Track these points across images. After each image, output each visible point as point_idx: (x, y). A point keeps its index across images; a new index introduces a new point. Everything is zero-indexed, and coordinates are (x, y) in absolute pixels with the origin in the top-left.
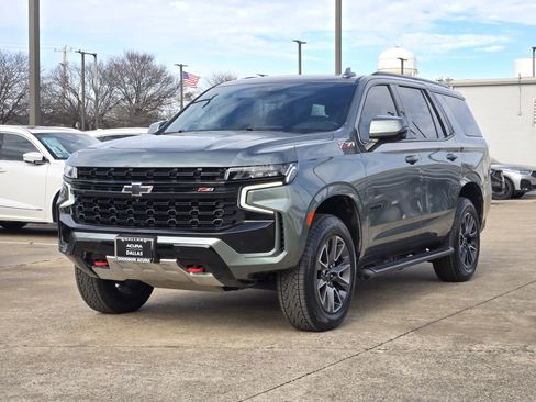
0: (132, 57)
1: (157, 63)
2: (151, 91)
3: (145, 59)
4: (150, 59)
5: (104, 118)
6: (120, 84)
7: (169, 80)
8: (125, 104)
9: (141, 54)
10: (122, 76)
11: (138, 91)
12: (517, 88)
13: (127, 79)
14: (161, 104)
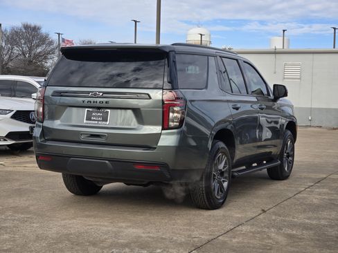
0: (26, 27)
1: (43, 31)
2: (39, 50)
3: (35, 29)
4: (39, 29)
5: (7, 66)
6: (18, 45)
7: (51, 43)
8: (22, 57)
9: (33, 25)
10: (20, 39)
11: (30, 49)
12: (273, 56)
13: (23, 41)
14: (46, 58)
